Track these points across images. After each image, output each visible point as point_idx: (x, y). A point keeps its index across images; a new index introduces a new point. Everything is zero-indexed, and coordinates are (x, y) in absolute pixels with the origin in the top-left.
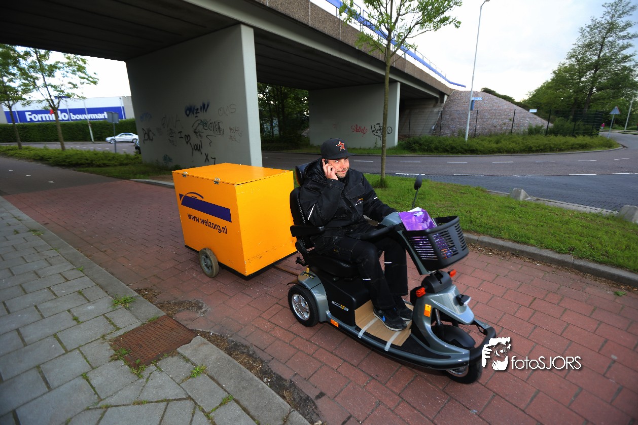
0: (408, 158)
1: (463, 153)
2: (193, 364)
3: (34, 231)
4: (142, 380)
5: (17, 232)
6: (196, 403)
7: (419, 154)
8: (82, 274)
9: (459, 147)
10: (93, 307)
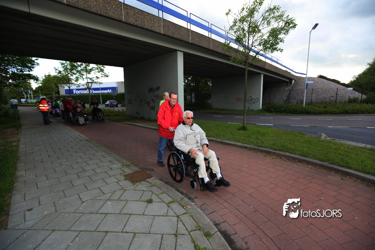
0: (266, 116)
1: (301, 114)
2: (151, 184)
3: (87, 140)
4: (135, 185)
5: (82, 141)
6: (153, 192)
7: (274, 114)
8: (109, 156)
9: (299, 110)
10: (115, 166)
